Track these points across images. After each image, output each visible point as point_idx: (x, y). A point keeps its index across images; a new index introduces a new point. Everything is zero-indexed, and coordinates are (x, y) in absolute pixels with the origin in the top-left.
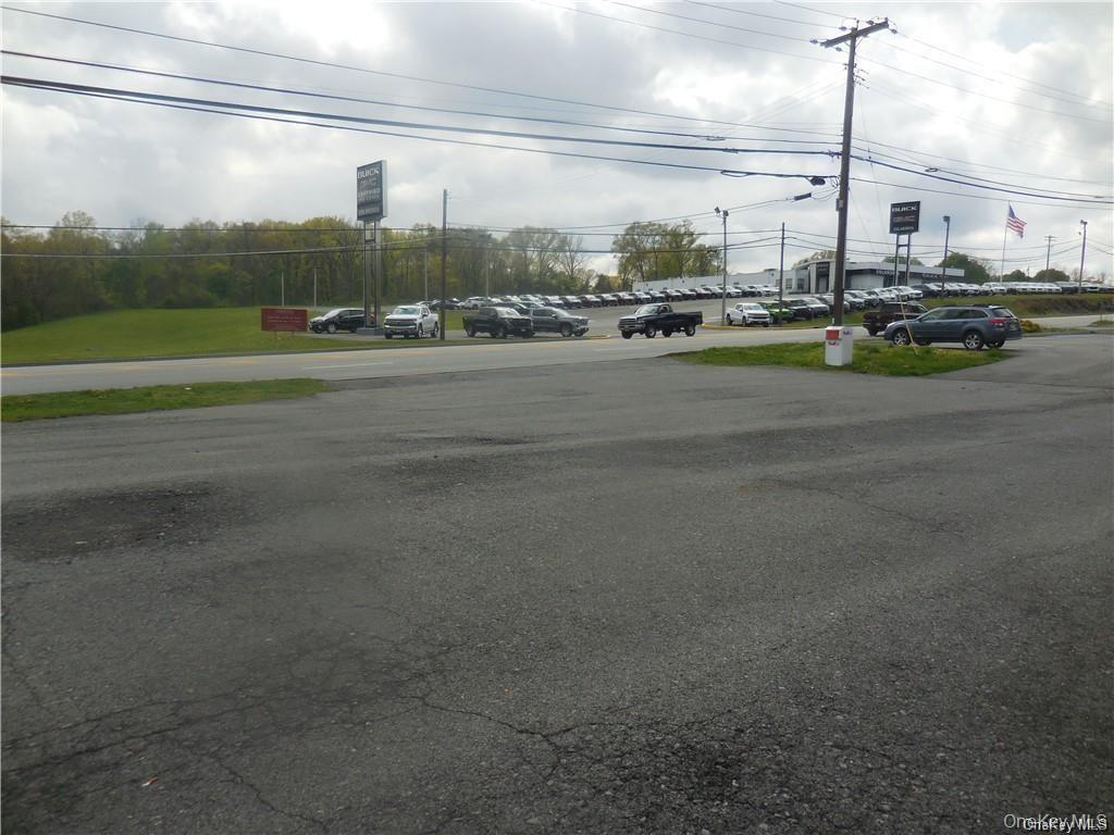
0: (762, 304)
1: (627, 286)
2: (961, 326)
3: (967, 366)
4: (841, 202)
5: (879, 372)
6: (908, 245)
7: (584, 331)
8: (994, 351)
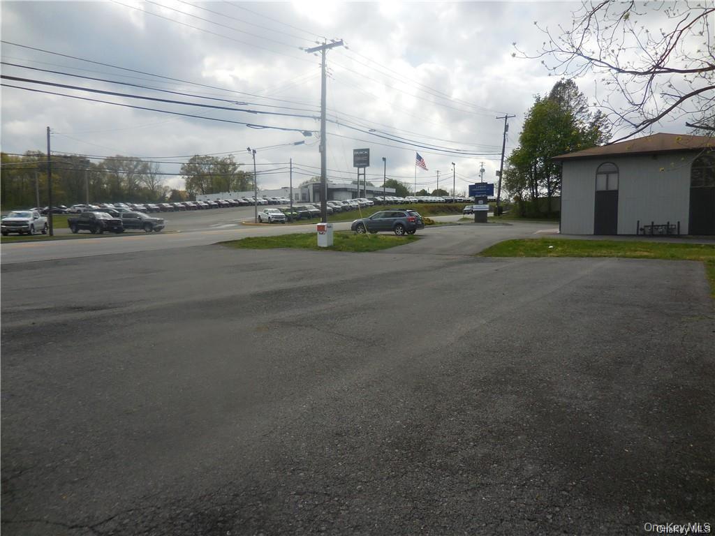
0: (280, 210)
1: (192, 198)
2: (392, 222)
3: (397, 245)
4: (322, 147)
5: (348, 250)
6: (364, 174)
7: (160, 228)
8: (410, 236)
